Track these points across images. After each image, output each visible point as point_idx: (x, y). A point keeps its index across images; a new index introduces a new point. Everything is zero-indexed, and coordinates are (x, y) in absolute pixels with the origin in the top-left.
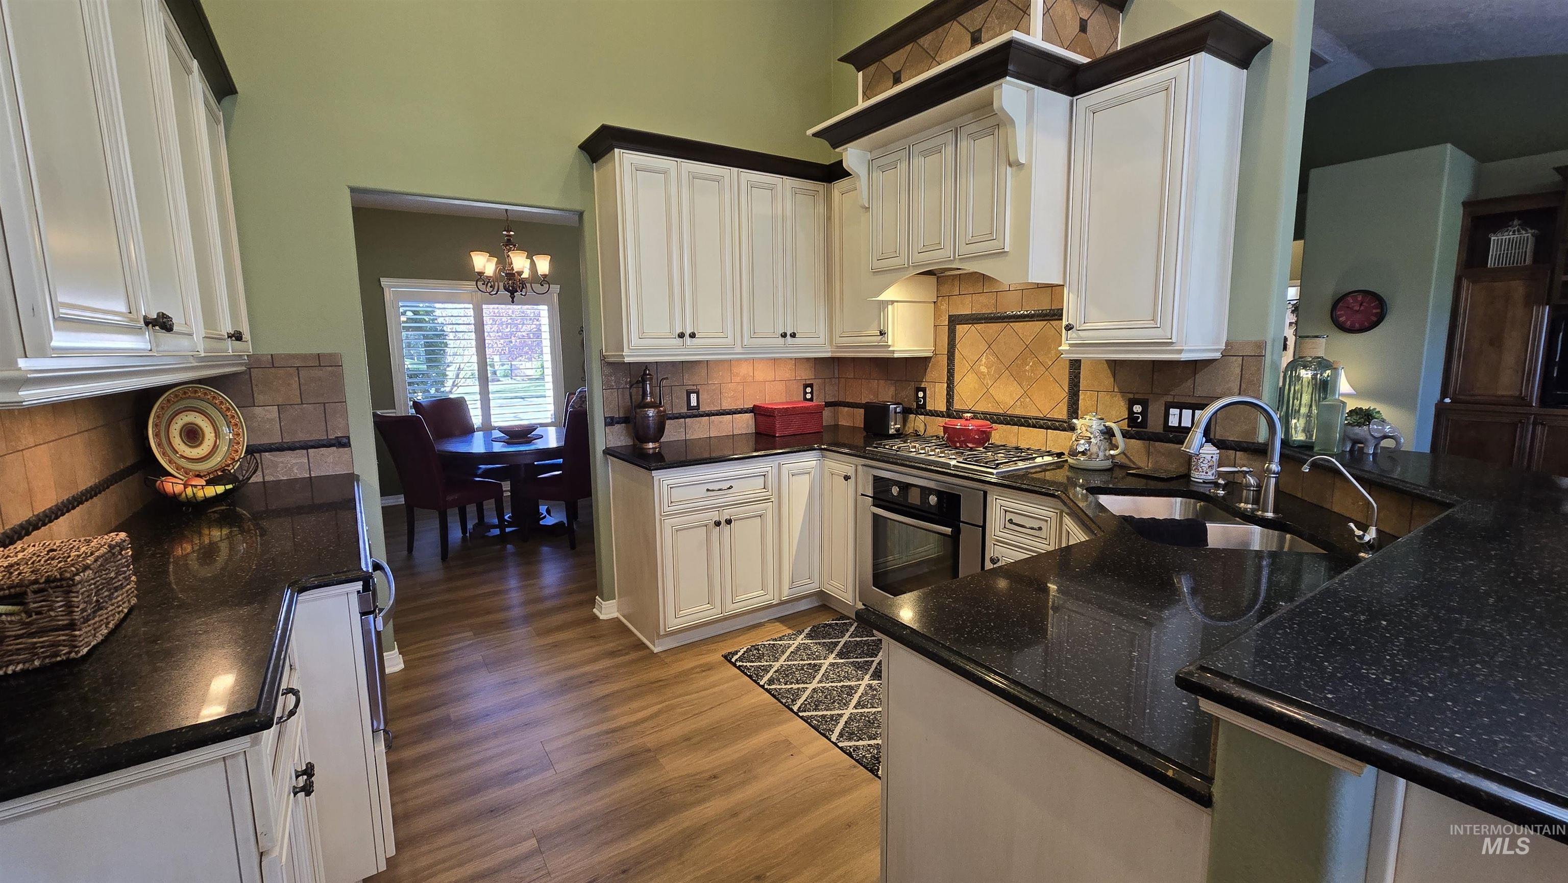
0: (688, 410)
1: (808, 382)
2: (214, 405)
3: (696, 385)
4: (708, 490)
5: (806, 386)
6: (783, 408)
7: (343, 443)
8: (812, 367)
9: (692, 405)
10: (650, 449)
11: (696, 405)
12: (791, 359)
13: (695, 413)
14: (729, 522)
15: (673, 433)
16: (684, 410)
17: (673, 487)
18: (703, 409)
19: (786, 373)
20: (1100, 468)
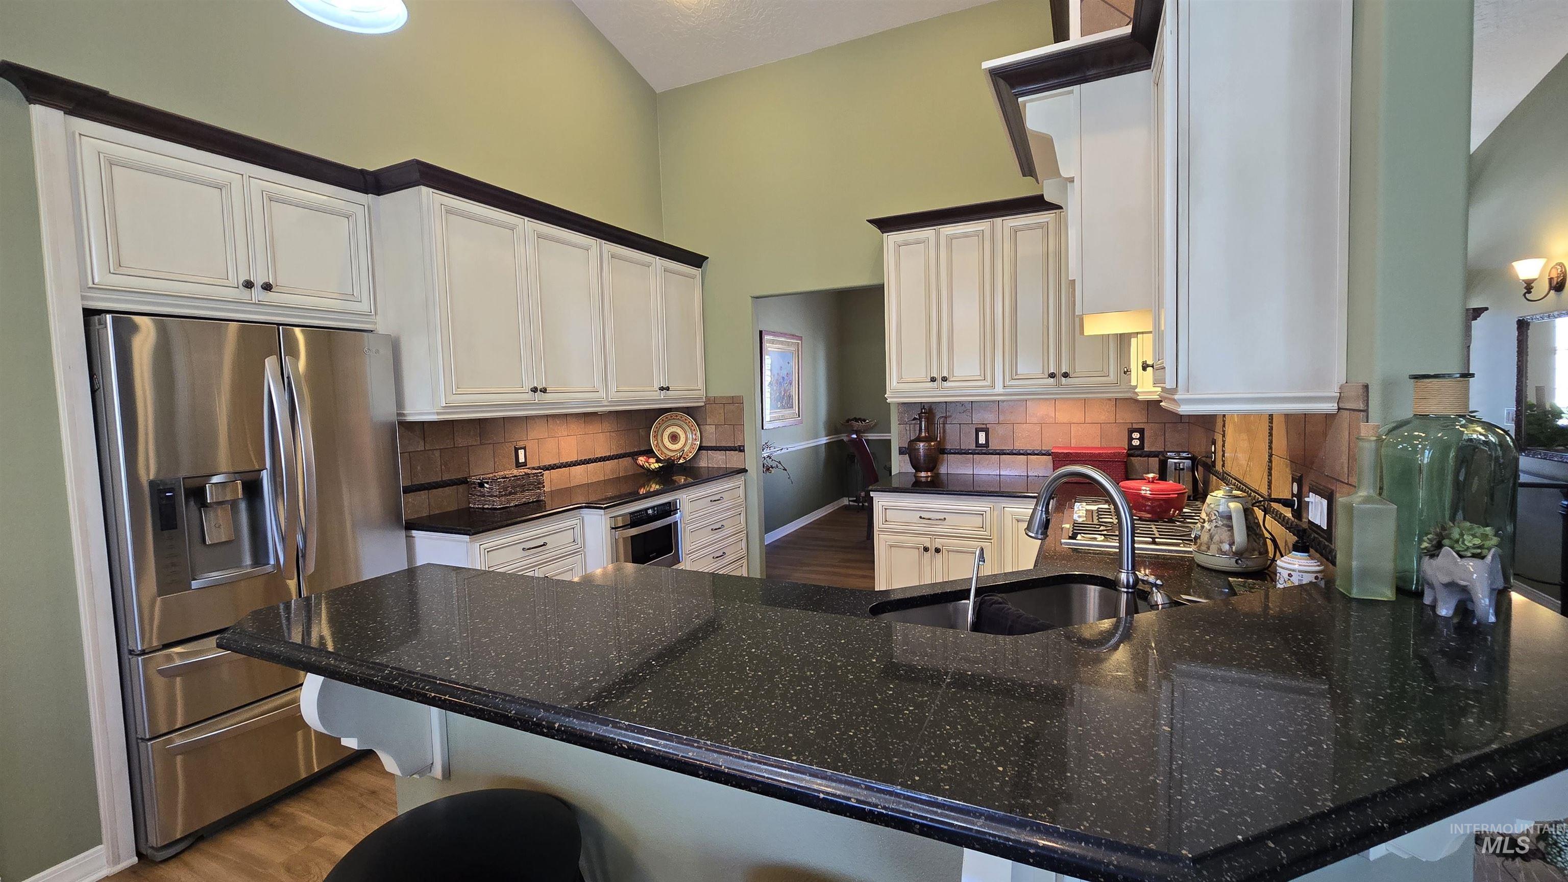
0: (976, 447)
1: (1135, 426)
2: (686, 423)
3: (986, 424)
4: (921, 517)
5: (1131, 432)
6: (1062, 453)
7: (741, 449)
8: (1143, 409)
9: (980, 442)
10: (922, 477)
11: (984, 442)
12: (1110, 400)
13: (983, 450)
14: (937, 551)
15: (952, 467)
16: (973, 446)
17: (888, 509)
18: (993, 446)
19: (1103, 415)
20: (1217, 567)
